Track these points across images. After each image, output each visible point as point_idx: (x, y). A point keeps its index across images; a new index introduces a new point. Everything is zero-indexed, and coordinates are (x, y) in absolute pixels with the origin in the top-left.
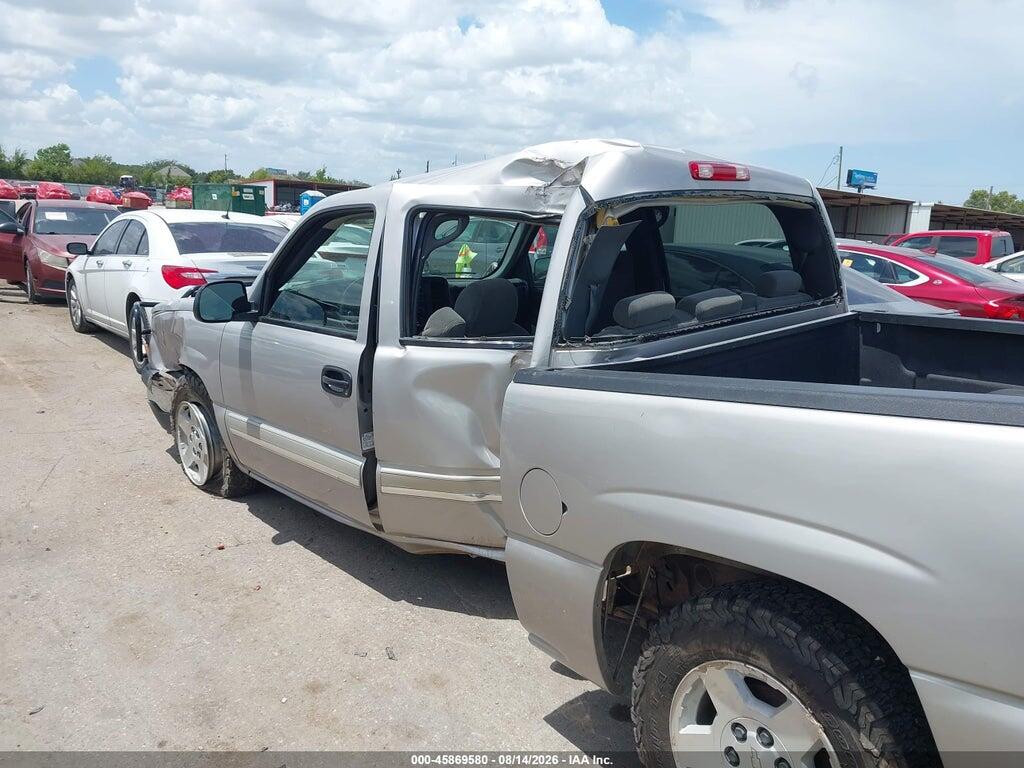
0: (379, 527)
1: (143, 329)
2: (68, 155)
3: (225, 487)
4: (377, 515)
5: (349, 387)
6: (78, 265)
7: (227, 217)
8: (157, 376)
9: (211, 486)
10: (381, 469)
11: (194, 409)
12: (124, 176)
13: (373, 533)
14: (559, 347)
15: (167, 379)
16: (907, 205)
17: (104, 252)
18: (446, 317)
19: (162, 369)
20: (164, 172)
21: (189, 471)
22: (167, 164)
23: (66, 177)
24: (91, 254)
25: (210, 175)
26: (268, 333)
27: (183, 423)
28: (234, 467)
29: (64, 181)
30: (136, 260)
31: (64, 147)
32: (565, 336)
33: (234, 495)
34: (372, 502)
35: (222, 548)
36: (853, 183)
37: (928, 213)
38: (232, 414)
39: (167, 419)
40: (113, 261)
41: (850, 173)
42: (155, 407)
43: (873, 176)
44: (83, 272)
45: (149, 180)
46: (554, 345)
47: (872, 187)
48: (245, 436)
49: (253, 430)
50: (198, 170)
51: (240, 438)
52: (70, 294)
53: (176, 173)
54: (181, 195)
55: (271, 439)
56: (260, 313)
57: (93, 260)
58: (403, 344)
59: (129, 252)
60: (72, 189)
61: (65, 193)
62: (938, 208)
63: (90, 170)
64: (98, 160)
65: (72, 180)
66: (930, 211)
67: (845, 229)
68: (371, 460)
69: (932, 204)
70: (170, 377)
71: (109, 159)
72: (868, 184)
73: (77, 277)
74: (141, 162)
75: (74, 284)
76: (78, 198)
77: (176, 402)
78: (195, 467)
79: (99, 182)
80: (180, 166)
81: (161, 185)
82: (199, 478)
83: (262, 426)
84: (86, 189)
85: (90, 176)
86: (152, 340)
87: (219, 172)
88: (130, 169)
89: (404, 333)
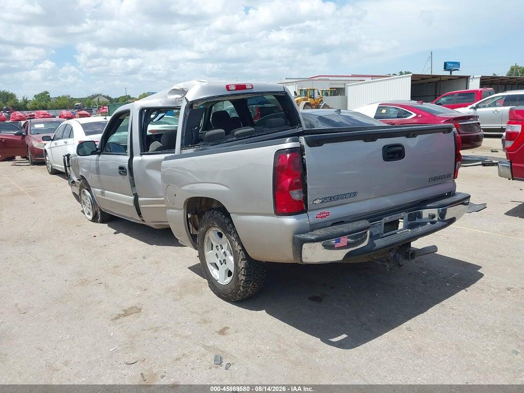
0: (143, 221)
1: (67, 165)
2: (49, 96)
3: (99, 219)
4: (142, 217)
5: (126, 172)
6: (48, 145)
7: (106, 119)
8: (73, 182)
9: (94, 219)
10: (140, 199)
11: (86, 191)
12: (77, 104)
13: (142, 223)
14: (183, 149)
15: (77, 182)
16: (467, 78)
17: (58, 139)
18: (155, 145)
19: (75, 179)
20: (96, 100)
21: (87, 216)
22: (98, 95)
23: (49, 107)
24: (52, 140)
25: (119, 99)
26: (104, 158)
27: (83, 198)
28: (101, 210)
29: (48, 109)
30: (69, 140)
31: (47, 93)
32: (184, 145)
33: (103, 222)
34: (140, 214)
35: (95, 237)
36: (447, 69)
37: (479, 81)
38: (96, 190)
39: (78, 198)
40: (61, 142)
41: (445, 64)
42: (74, 193)
43: (458, 64)
44: (50, 148)
45: (89, 105)
46: (181, 149)
47: (458, 70)
48: (101, 196)
49: (103, 193)
50: (113, 97)
51: (99, 198)
52: (46, 158)
53: (102, 99)
54: (104, 110)
55: (109, 196)
56: (102, 151)
57: (53, 142)
58: (141, 155)
59: (66, 138)
60: (52, 113)
61: (48, 115)
62: (484, 78)
63: (60, 103)
64: (64, 97)
65: (52, 108)
66: (479, 80)
67: (436, 93)
68: (136, 197)
69: (480, 76)
70: (78, 181)
71: (69, 96)
72: (455, 68)
73: (48, 151)
74: (85, 96)
75: (47, 154)
76: (55, 117)
77: (80, 190)
78: (89, 214)
79: (65, 108)
80: (104, 96)
81: (95, 106)
82: (90, 217)
83: (106, 192)
84: (59, 112)
85: (60, 105)
86: (71, 168)
87: (123, 97)
88: (80, 100)
89: (142, 151)
